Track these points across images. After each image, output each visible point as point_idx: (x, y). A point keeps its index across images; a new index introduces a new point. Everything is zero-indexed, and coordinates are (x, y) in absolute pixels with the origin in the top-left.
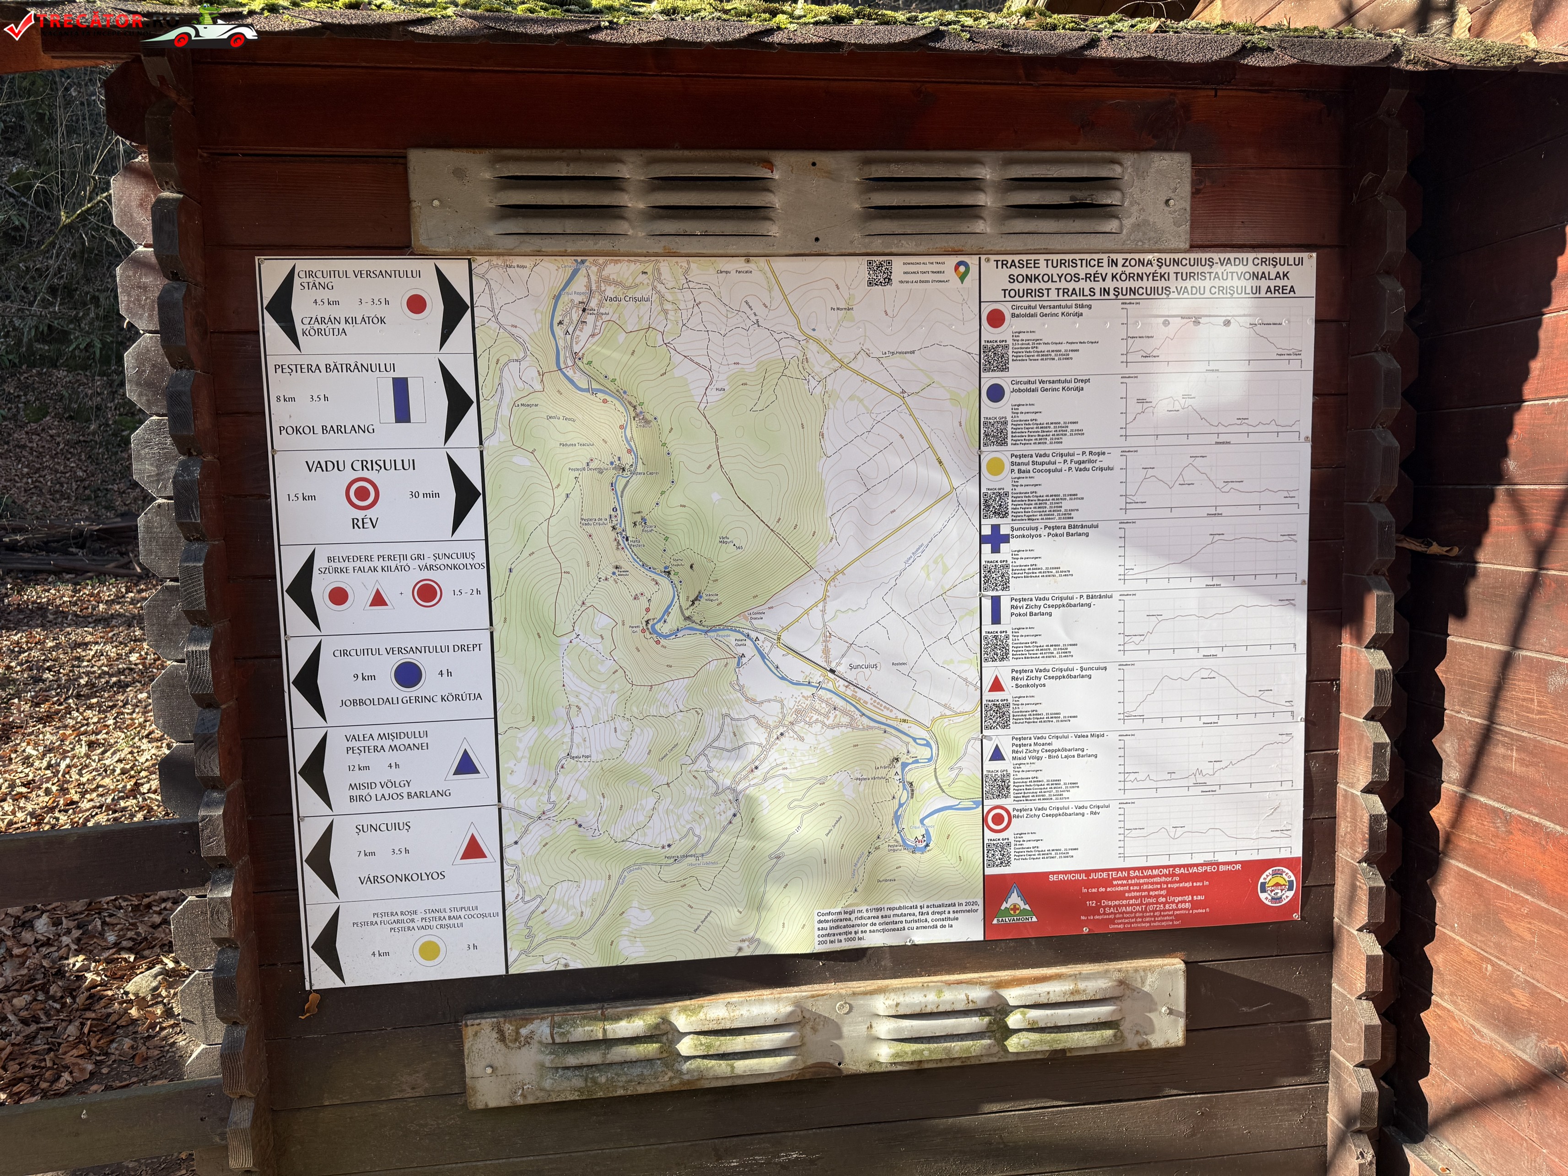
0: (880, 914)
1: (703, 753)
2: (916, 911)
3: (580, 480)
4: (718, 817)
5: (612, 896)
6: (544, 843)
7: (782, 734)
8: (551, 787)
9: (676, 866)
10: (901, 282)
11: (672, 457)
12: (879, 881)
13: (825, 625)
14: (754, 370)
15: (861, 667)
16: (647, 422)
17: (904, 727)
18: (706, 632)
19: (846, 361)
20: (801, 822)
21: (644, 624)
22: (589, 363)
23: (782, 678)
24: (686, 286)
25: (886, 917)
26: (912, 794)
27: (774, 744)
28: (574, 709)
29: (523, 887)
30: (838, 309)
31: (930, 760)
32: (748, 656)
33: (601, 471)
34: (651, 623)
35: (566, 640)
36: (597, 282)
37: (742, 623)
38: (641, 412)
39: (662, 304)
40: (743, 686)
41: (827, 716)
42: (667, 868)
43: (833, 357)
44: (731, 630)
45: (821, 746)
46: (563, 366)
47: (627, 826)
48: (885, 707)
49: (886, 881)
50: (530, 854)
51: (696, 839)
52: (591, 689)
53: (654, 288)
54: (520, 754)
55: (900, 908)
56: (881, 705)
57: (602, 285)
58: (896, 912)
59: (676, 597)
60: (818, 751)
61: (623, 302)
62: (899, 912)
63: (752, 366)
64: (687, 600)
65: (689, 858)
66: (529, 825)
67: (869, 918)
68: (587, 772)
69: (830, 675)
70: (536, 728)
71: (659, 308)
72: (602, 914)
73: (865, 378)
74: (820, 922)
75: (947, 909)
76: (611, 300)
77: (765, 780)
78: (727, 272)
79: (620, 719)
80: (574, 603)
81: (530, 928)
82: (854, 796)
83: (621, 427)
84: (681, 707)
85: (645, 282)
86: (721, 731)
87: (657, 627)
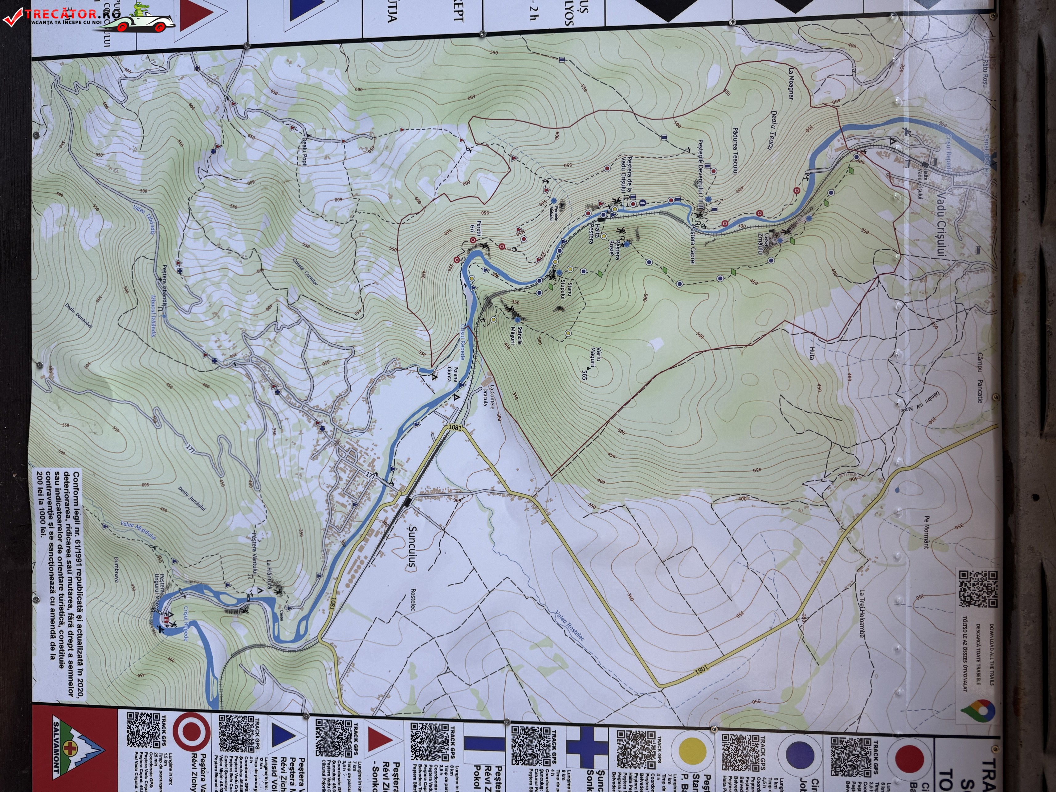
0: (73, 559)
1: (302, 319)
2: (74, 610)
3: (686, 155)
4: (214, 338)
5: (119, 194)
6: (194, 104)
7: (322, 429)
8: (267, 113)
9: (153, 280)
10: (965, 620)
11: (717, 284)
12: (116, 559)
13: (472, 493)
14: (840, 402)
15: (412, 544)
16: (766, 249)
17: (325, 603)
18: (468, 327)
19: (852, 536)
20: (198, 453)
21: (483, 242)
22: (851, 170)
23: (401, 432)
24: (960, 308)
25: (69, 567)
26: (231, 612)
27: (310, 418)
28: (368, 143)
29: (139, 77)
30: (927, 527)
31: (277, 639)
32: (433, 384)
33: (698, 184)
34: (484, 251)
35: (465, 133)
36: (965, 184)
37: (480, 376)
38: (780, 241)
39: (934, 273)
40: (392, 376)
41: (345, 492)
42: (150, 267)
43: (858, 518)
44: (470, 362)
45: (303, 483)
46: (846, 133)
47: (209, 214)
48: (353, 577)
49: (117, 570)
50: (182, 86)
51: (186, 307)
52: (395, 166)
53: (957, 263)
54: (312, 72)
55: (80, 587)
56: (356, 571)
57: (961, 191)
58: (75, 581)
59: (518, 287)
60: (296, 480)
61: (937, 219)
62: (74, 586)
63: (846, 398)
64: (514, 302)
65: (161, 297)
66: (219, 84)
67: (68, 543)
68: (283, 160)
69: (402, 499)
70: (346, 92)
71: (928, 270)
72: (97, 181)
73: (826, 564)
74: (67, 475)
75: (75, 653)
76: (940, 203)
77: (261, 404)
78: (980, 367)
79: (353, 207)
80: (515, 145)
81: (87, 87)
82: (232, 528)
83: (760, 213)
84: (366, 290)
85: (965, 251)
86: (332, 345)
87: (478, 260)
